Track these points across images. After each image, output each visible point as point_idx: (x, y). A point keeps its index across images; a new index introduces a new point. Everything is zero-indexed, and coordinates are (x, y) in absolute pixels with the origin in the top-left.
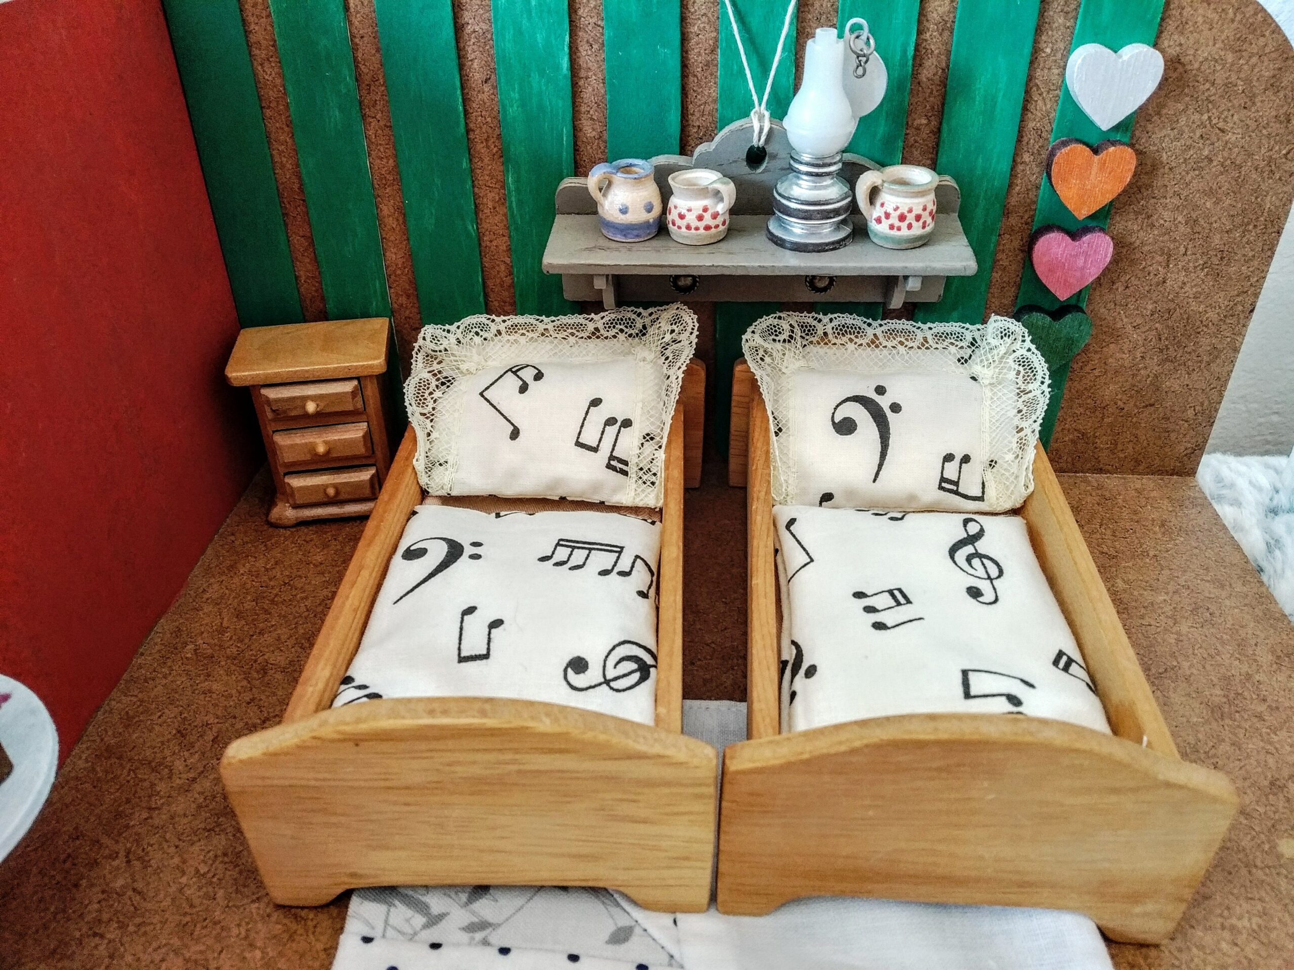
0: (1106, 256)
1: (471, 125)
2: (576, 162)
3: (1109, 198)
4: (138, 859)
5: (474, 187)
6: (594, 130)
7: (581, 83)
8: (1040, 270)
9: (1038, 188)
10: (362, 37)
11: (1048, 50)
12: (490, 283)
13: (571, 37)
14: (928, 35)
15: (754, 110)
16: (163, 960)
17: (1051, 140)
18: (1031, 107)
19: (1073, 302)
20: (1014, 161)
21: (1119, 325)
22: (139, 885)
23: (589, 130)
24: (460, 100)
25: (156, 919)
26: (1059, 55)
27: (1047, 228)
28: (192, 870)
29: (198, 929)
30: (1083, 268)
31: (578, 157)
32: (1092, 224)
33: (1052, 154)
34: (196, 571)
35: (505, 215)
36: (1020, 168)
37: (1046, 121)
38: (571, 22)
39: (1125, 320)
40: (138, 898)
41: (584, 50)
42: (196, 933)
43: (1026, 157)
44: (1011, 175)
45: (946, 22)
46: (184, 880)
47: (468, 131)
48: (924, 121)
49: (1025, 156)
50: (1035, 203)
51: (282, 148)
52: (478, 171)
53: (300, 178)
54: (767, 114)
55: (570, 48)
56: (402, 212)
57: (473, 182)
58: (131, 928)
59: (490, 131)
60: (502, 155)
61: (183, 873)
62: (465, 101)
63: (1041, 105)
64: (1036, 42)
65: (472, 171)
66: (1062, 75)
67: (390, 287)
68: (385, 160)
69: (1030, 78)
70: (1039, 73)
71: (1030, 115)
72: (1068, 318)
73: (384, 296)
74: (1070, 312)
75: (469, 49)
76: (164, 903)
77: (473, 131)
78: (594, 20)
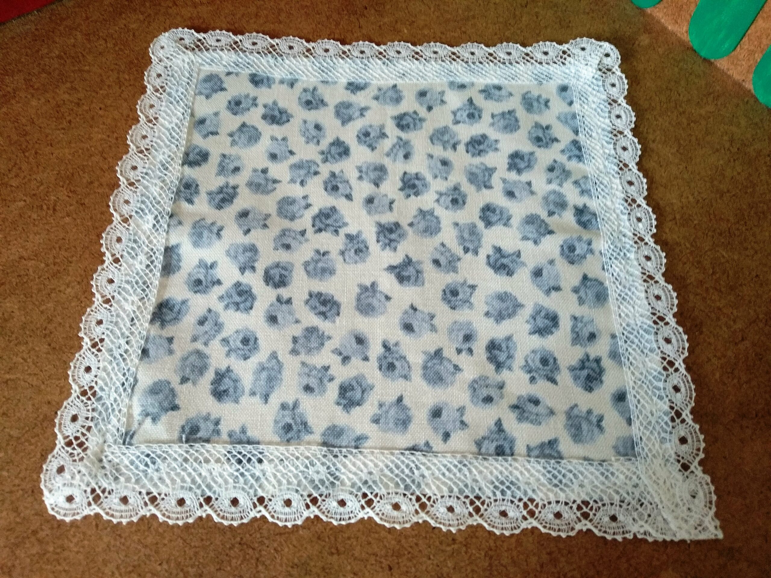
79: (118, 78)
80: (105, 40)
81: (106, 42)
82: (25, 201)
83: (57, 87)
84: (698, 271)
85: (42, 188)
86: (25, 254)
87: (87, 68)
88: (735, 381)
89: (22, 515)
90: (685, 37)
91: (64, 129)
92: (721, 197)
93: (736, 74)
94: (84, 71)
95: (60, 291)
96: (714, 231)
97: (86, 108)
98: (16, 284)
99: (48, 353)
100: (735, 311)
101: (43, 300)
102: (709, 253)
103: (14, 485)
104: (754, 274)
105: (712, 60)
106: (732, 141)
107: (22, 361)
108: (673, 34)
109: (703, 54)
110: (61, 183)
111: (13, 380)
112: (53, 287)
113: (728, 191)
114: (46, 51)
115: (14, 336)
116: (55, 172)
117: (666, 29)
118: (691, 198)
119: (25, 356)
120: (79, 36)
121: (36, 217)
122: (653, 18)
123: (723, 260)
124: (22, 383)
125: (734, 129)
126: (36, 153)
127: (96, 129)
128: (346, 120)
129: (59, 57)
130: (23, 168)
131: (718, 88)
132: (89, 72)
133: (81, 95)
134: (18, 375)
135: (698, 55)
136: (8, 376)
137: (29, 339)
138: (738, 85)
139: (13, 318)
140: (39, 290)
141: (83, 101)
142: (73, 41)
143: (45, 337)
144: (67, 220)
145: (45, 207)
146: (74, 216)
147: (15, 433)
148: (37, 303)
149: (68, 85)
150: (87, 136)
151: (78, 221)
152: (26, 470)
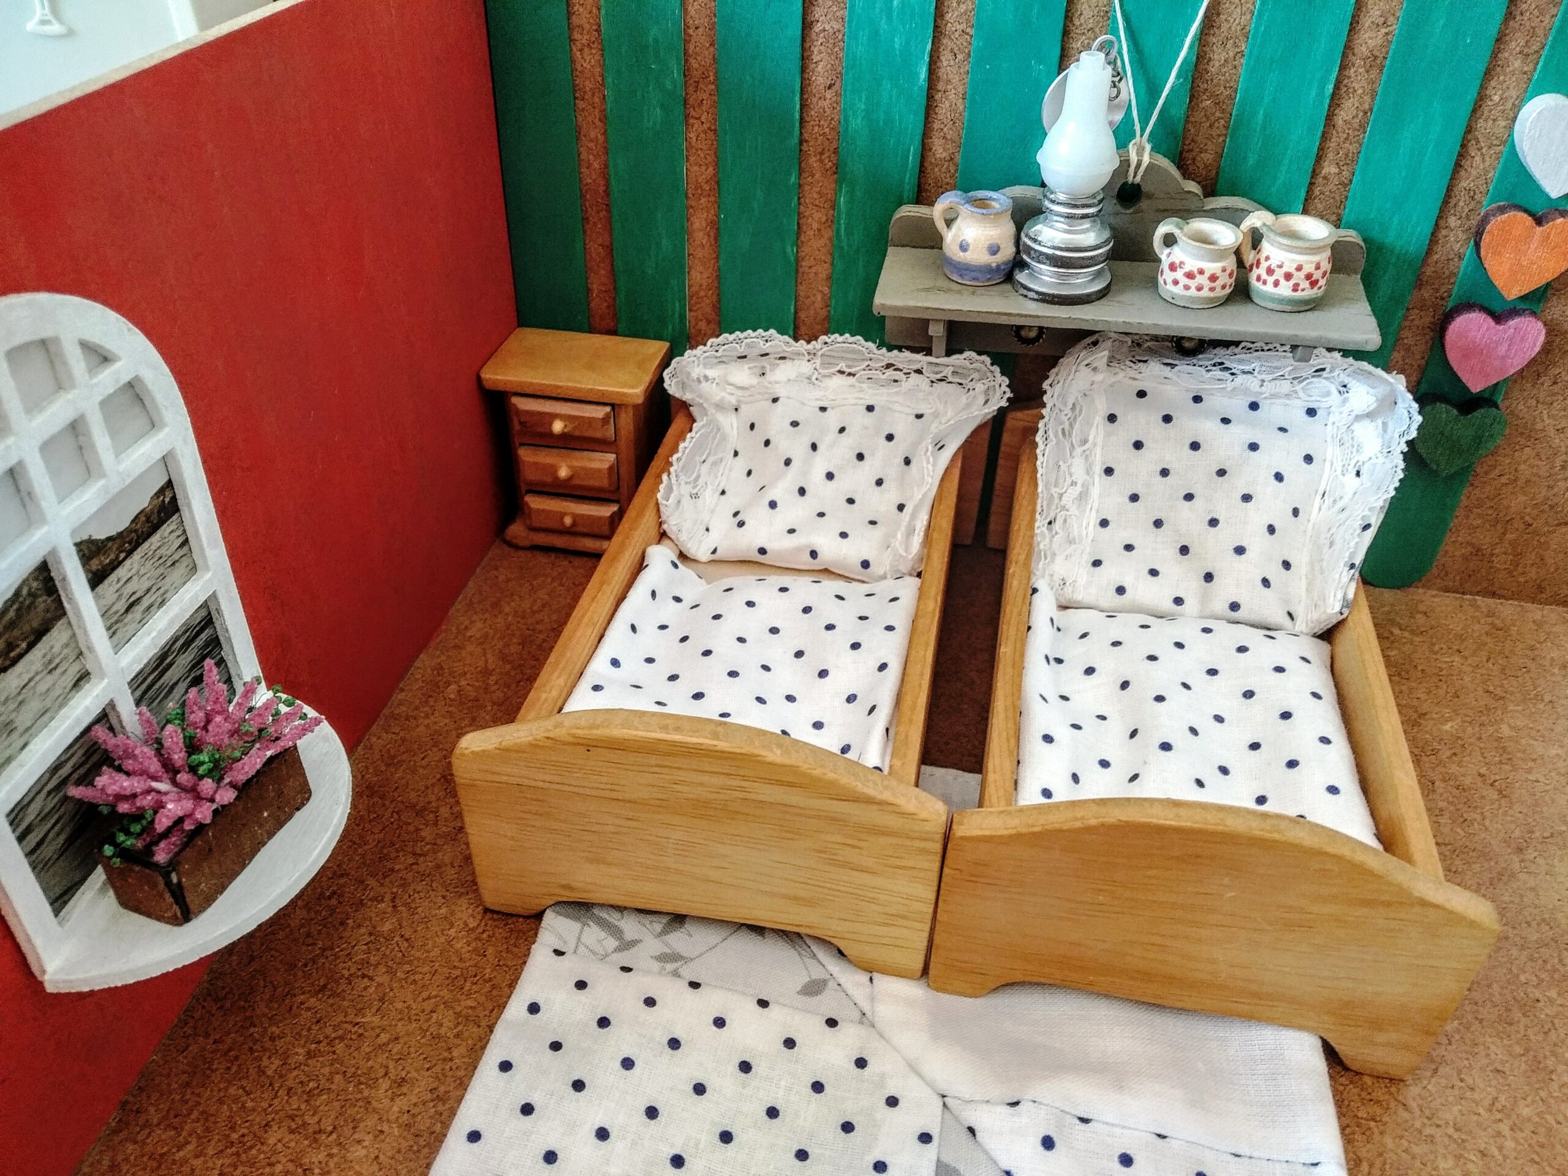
0: (1535, 344)
1: (806, 136)
2: (919, 186)
3: (1549, 277)
4: (405, 904)
5: (799, 204)
6: (945, 150)
7: (938, 97)
8: (1453, 357)
9: (1461, 258)
10: (697, 28)
11: (1496, 98)
12: (802, 315)
13: (933, 43)
14: (1352, 70)
15: (1134, 141)
16: (433, 1011)
17: (1484, 203)
18: (1466, 163)
19: (1487, 395)
20: (1437, 224)
21: (1539, 426)
22: (408, 933)
23: (939, 150)
24: (798, 107)
25: (426, 969)
26: (1509, 105)
27: (1467, 306)
28: (461, 923)
29: (468, 984)
30: (1503, 358)
31: (923, 180)
32: (1522, 306)
33: (1485, 221)
34: (457, 606)
35: (830, 239)
36: (1444, 232)
37: (1481, 181)
38: (936, 27)
39: (1547, 421)
40: (406, 945)
41: (946, 59)
42: (466, 988)
43: (1452, 221)
44: (1431, 240)
45: (1376, 57)
46: (452, 932)
47: (801, 142)
48: (1334, 170)
49: (1449, 220)
50: (1455, 275)
51: (591, 145)
52: (807, 188)
53: (606, 178)
54: (1148, 147)
55: (931, 57)
56: (716, 228)
57: (799, 198)
58: (400, 975)
59: (827, 143)
60: (837, 170)
61: (452, 925)
62: (803, 106)
63: (1478, 163)
64: (1483, 87)
65: (800, 186)
66: (1510, 128)
67: (690, 310)
68: (704, 168)
69: (1469, 130)
70: (1481, 123)
71: (1463, 173)
72: (1479, 413)
73: (682, 317)
74: (1481, 407)
75: (816, 50)
76: (432, 954)
77: (807, 141)
78: (963, 26)
83: (368, 1100)
94: (385, 1045)
120: (311, 1001)
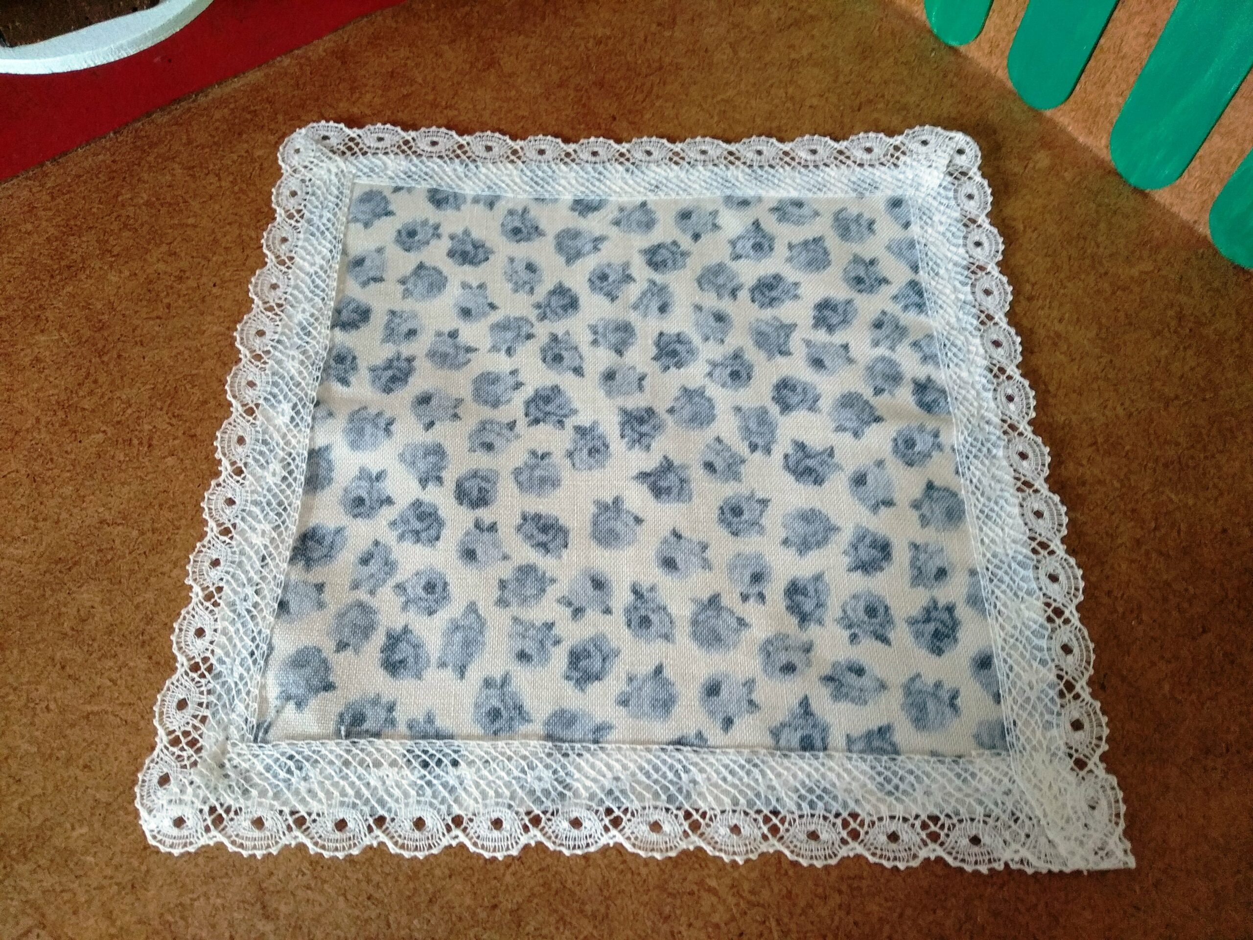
16: (230, 224)
58: (236, 189)
79: (240, 235)
80: (218, 175)
81: (220, 180)
82: (104, 432)
83: (147, 251)
84: (1132, 523)
85: (129, 411)
86: (108, 517)
87: (191, 221)
88: (1194, 697)
89: (118, 923)
90: (1105, 154)
91: (158, 317)
92: (1167, 406)
93: (1185, 211)
94: (187, 226)
95: (163, 574)
96: (1157, 461)
97: (192, 283)
98: (97, 564)
99: (148, 671)
100: (1190, 588)
101: (137, 589)
102: (1149, 496)
103: (105, 877)
104: (1218, 527)
105: (1147, 191)
106: (1180, 317)
107: (110, 684)
108: (1086, 149)
109: (1133, 180)
110: (159, 404)
111: (98, 713)
112: (153, 567)
113: (1177, 397)
114: (129, 196)
115: (96, 645)
116: (148, 387)
117: (1074, 140)
118: (1120, 411)
119: (114, 676)
120: (178, 171)
121: (122, 458)
122: (1055, 125)
123: (1171, 507)
124: (111, 718)
125: (1183, 298)
126: (119, 356)
127: (209, 318)
128: (572, 257)
129: (148, 204)
130: (100, 381)
131: (1157, 233)
132: (195, 226)
133: (184, 264)
134: (105, 706)
135: (1126, 183)
136: (89, 708)
137: (119, 650)
138: (1188, 229)
139: (94, 616)
140: (132, 572)
141: (188, 274)
142: (168, 178)
143: (142, 646)
144: (170, 461)
145: (135, 442)
146: (181, 455)
147: (103, 796)
148: (129, 593)
149: (164, 248)
150: (195, 329)
151: (187, 462)
152: (122, 852)
